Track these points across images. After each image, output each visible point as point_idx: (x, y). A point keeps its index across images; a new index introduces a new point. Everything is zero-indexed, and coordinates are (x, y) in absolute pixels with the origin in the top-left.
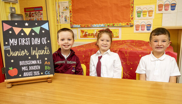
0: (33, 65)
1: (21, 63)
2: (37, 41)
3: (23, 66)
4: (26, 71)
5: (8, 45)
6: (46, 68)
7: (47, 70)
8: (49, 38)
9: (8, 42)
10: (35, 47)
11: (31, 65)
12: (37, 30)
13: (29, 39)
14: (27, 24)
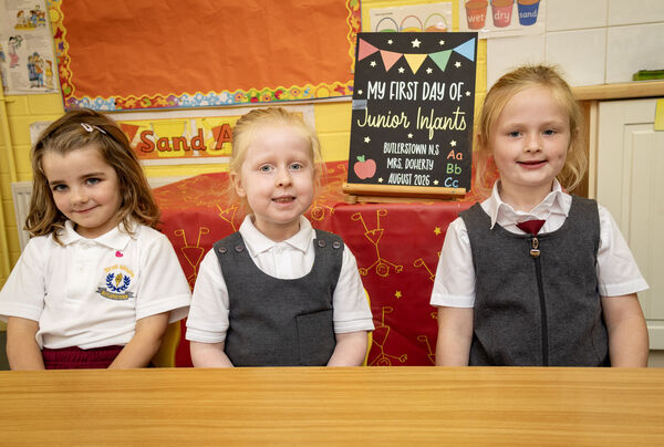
0: (417, 156)
1: (388, 148)
2: (435, 92)
3: (392, 156)
4: (396, 171)
5: (364, 97)
6: (450, 169)
7: (452, 175)
8: (470, 85)
9: (365, 90)
10: (428, 107)
11: (412, 156)
12: (441, 59)
13: (416, 83)
14: (416, 43)
